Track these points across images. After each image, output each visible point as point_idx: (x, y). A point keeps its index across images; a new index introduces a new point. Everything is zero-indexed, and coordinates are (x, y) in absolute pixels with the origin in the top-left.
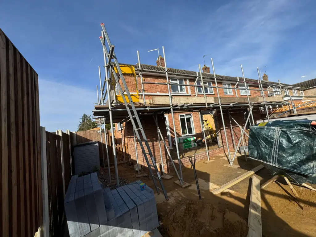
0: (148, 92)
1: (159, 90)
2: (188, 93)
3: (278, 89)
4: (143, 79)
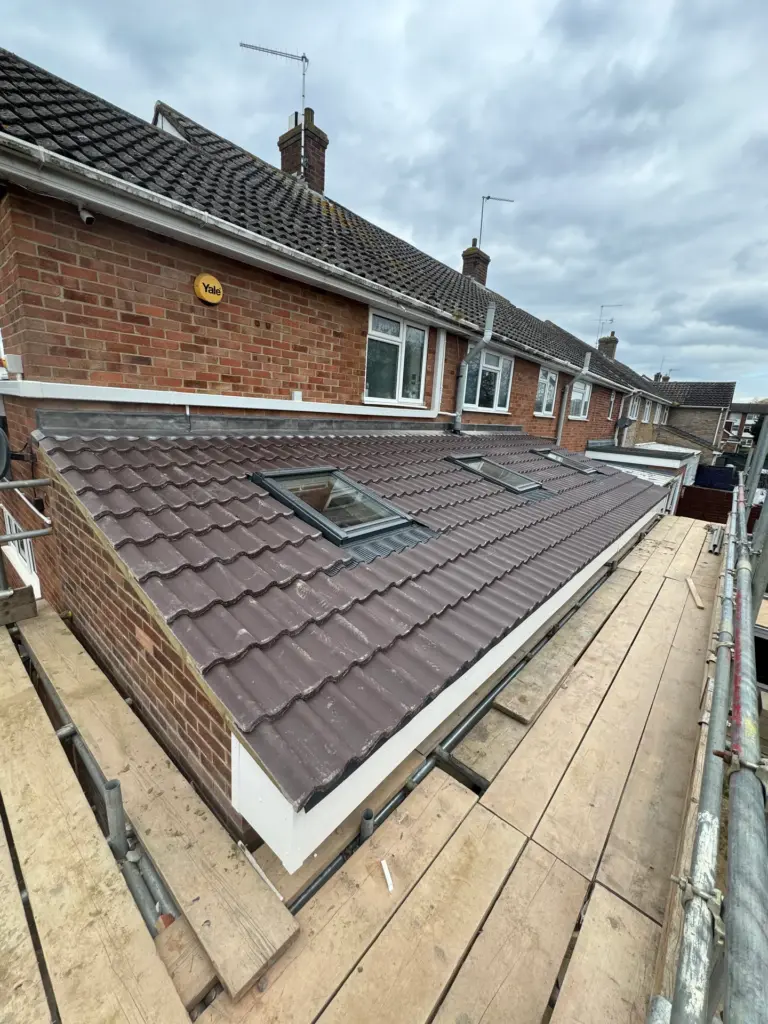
0: (237, 390)
3: (638, 402)
4: (208, 285)
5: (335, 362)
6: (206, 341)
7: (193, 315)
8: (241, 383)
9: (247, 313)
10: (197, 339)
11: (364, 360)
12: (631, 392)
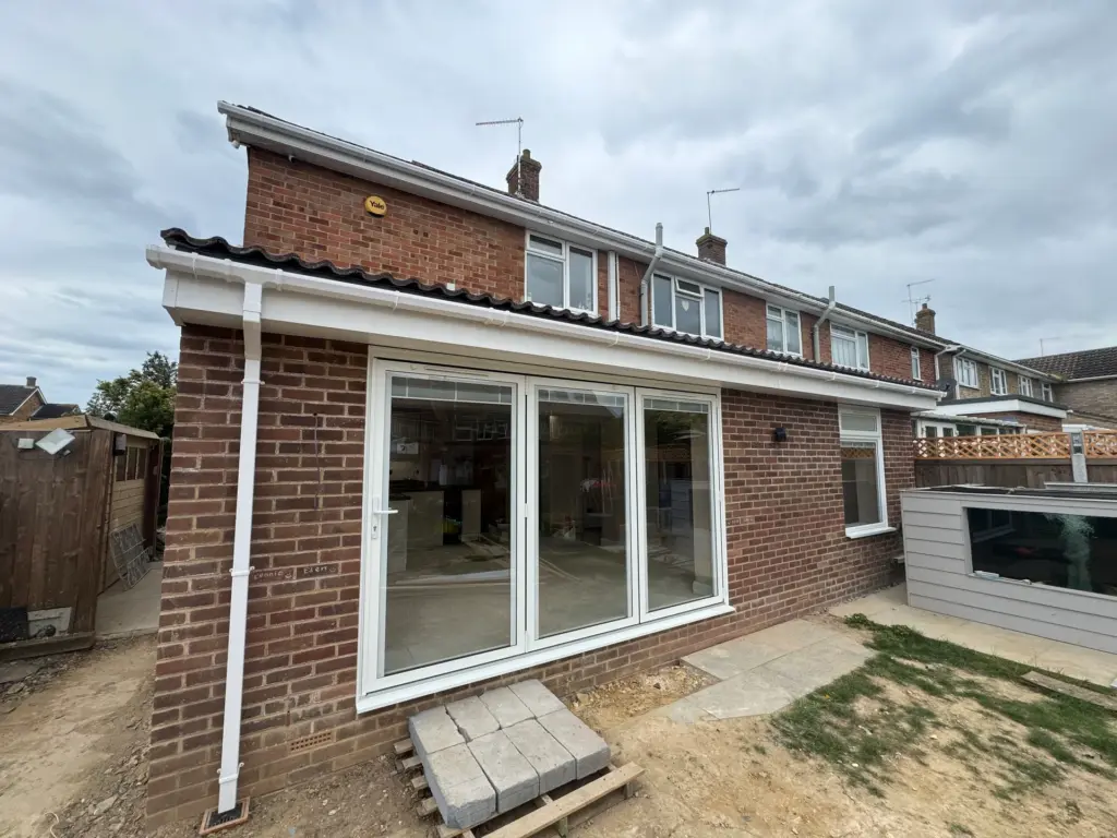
3: (971, 366)
4: (375, 203)
5: (491, 267)
6: (372, 240)
7: (362, 222)
9: (407, 224)
10: (364, 238)
11: (522, 270)
12: (943, 348)
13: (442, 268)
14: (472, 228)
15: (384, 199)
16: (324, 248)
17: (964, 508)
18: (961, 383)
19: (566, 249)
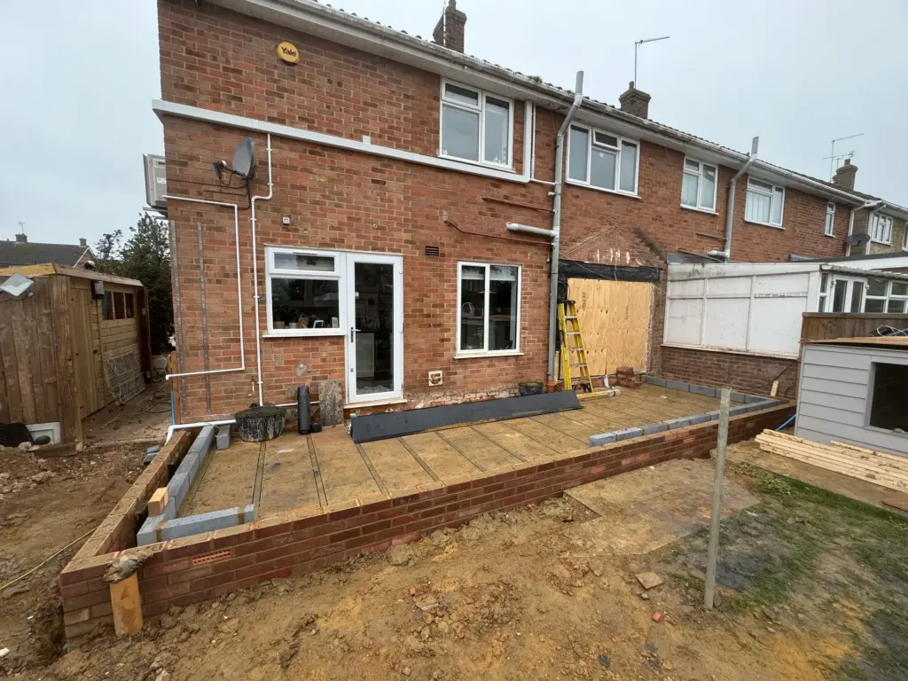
0: (310, 128)
1: (374, 126)
2: (520, 171)
3: (888, 222)
4: (287, 50)
5: (405, 119)
6: (285, 90)
7: (276, 71)
8: (316, 125)
9: (321, 73)
10: (279, 88)
11: (437, 121)
12: (863, 203)
13: (358, 120)
14: (386, 77)
15: (297, 47)
16: (240, 100)
17: (873, 363)
18: (873, 239)
19: (482, 100)
